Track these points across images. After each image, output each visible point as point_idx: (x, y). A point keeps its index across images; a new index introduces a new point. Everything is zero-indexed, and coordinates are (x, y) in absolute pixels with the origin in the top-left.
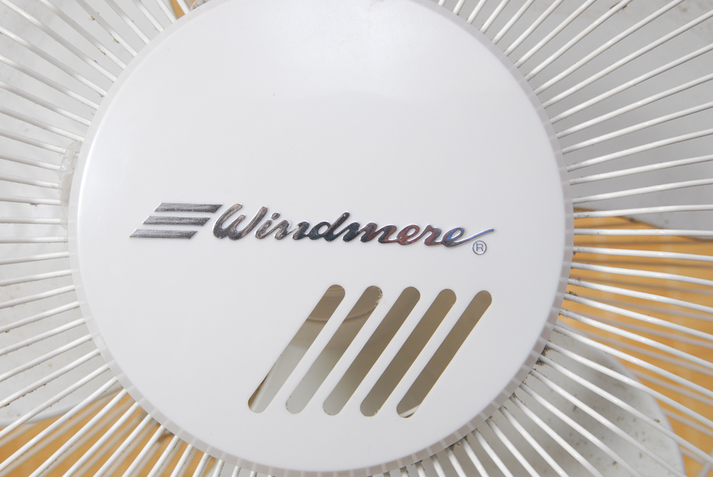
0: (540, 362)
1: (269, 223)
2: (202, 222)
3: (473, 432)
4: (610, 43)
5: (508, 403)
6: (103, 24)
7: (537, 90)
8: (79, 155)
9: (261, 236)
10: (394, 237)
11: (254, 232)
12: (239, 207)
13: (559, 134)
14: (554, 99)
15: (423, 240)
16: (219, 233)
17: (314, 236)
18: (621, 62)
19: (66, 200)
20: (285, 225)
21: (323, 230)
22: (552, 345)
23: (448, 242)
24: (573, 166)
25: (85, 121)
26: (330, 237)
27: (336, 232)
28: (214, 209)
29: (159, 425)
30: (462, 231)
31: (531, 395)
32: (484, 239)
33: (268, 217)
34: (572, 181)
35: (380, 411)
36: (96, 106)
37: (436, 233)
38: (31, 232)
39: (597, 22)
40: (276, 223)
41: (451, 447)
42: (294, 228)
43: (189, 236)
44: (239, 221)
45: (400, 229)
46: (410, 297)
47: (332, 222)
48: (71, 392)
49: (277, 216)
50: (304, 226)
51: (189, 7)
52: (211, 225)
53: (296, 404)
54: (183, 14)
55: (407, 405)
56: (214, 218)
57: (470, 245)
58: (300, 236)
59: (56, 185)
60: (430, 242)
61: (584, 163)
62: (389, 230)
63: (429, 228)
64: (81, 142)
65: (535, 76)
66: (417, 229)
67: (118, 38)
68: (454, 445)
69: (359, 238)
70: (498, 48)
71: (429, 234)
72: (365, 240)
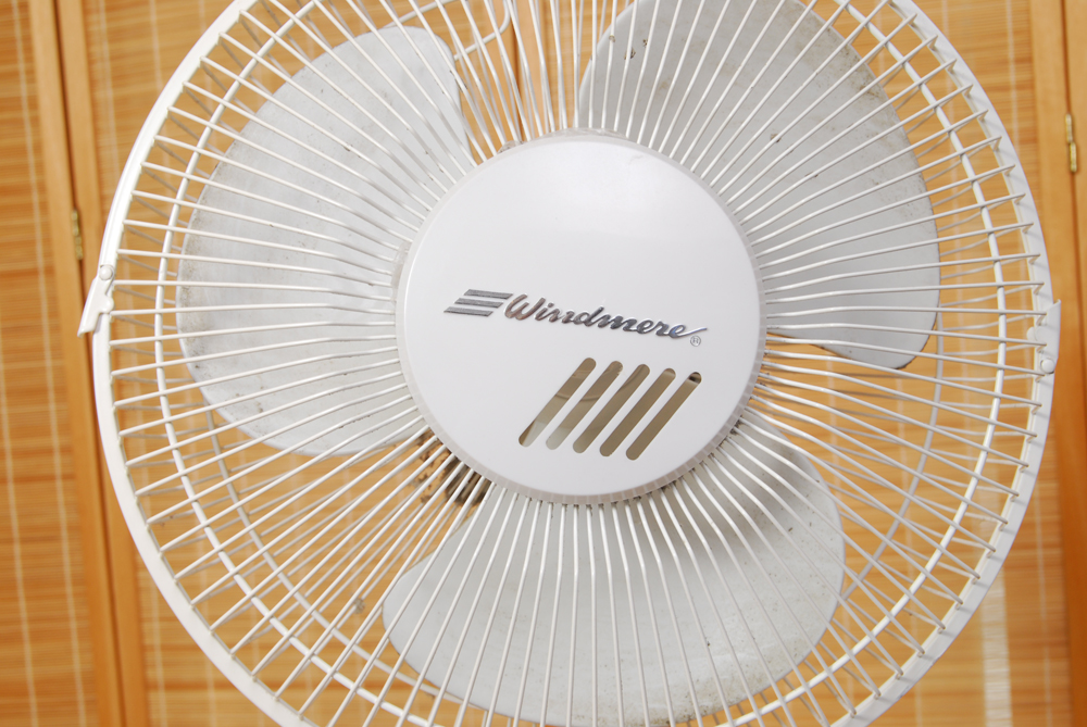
0: (733, 432)
1: (545, 311)
2: (497, 306)
3: (680, 479)
4: (803, 201)
5: (707, 460)
6: (433, 157)
7: (748, 232)
8: (409, 252)
9: (539, 318)
10: (634, 328)
11: (534, 316)
12: (524, 297)
13: (761, 266)
14: (760, 240)
15: (655, 332)
16: (510, 313)
17: (577, 322)
18: (810, 216)
19: (396, 284)
20: (556, 312)
21: (584, 318)
22: (743, 420)
23: (673, 335)
24: (770, 291)
25: (414, 227)
26: (588, 323)
27: (593, 321)
28: (506, 297)
29: (450, 453)
30: (684, 328)
31: (725, 457)
32: (699, 334)
33: (545, 306)
34: (768, 301)
35: (614, 454)
36: (424, 218)
37: (665, 327)
38: (365, 304)
39: (795, 186)
40: (550, 310)
41: (663, 488)
42: (563, 314)
43: (486, 315)
44: (526, 305)
45: (639, 322)
46: (642, 371)
47: (591, 313)
48: (386, 424)
49: (551, 305)
50: (570, 314)
51: (497, 151)
52: (504, 309)
53: (553, 443)
54: (492, 156)
55: (634, 453)
56: (507, 303)
57: (689, 338)
58: (566, 321)
59: (389, 272)
60: (660, 334)
61: (778, 289)
62: (631, 322)
63: (660, 324)
64: (410, 243)
65: (747, 222)
66: (652, 323)
67: (443, 169)
68: (666, 486)
69: (609, 326)
70: (721, 199)
71: (660, 328)
72: (614, 327)
